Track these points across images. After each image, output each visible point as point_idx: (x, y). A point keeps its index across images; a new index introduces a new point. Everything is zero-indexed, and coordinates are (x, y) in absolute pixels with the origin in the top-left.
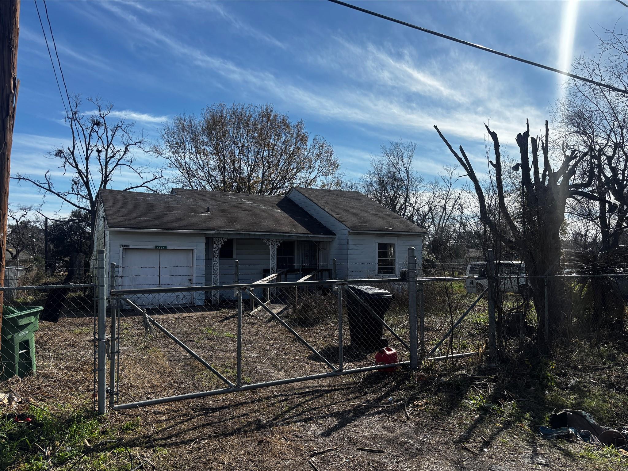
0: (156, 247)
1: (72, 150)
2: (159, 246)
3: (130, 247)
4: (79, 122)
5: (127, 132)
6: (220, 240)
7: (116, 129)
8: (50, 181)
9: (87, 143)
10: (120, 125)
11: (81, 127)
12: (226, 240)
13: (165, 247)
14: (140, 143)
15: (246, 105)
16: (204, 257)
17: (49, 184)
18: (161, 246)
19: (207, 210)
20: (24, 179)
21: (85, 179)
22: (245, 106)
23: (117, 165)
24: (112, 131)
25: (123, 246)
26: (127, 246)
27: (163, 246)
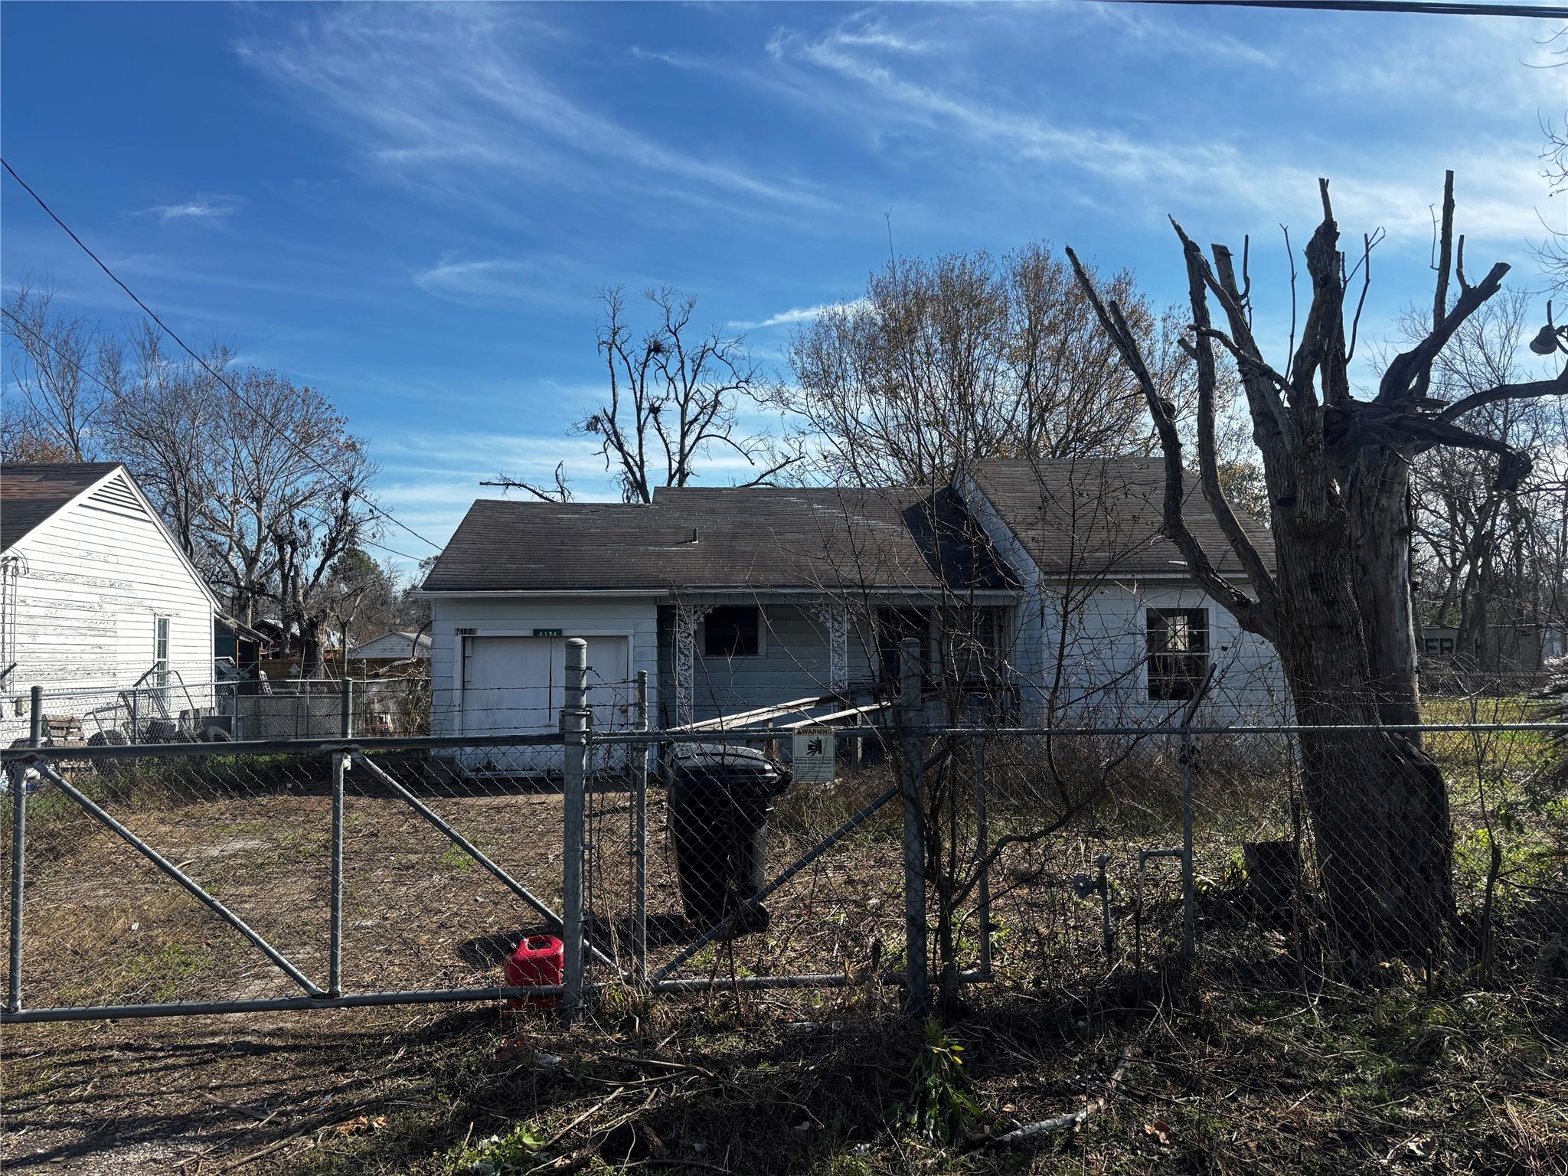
0: (536, 632)
1: (610, 413)
2: (543, 631)
3: (479, 633)
4: (620, 350)
5: (729, 361)
6: (695, 612)
7: (702, 357)
8: (565, 485)
9: (638, 395)
10: (711, 344)
11: (625, 359)
12: (710, 611)
13: (559, 631)
14: (747, 382)
15: (971, 257)
16: (654, 655)
17: (562, 493)
18: (548, 631)
19: (691, 538)
20: (514, 484)
21: (638, 475)
22: (967, 259)
23: (699, 438)
24: (693, 361)
25: (463, 631)
26: (471, 631)
27: (553, 631)
